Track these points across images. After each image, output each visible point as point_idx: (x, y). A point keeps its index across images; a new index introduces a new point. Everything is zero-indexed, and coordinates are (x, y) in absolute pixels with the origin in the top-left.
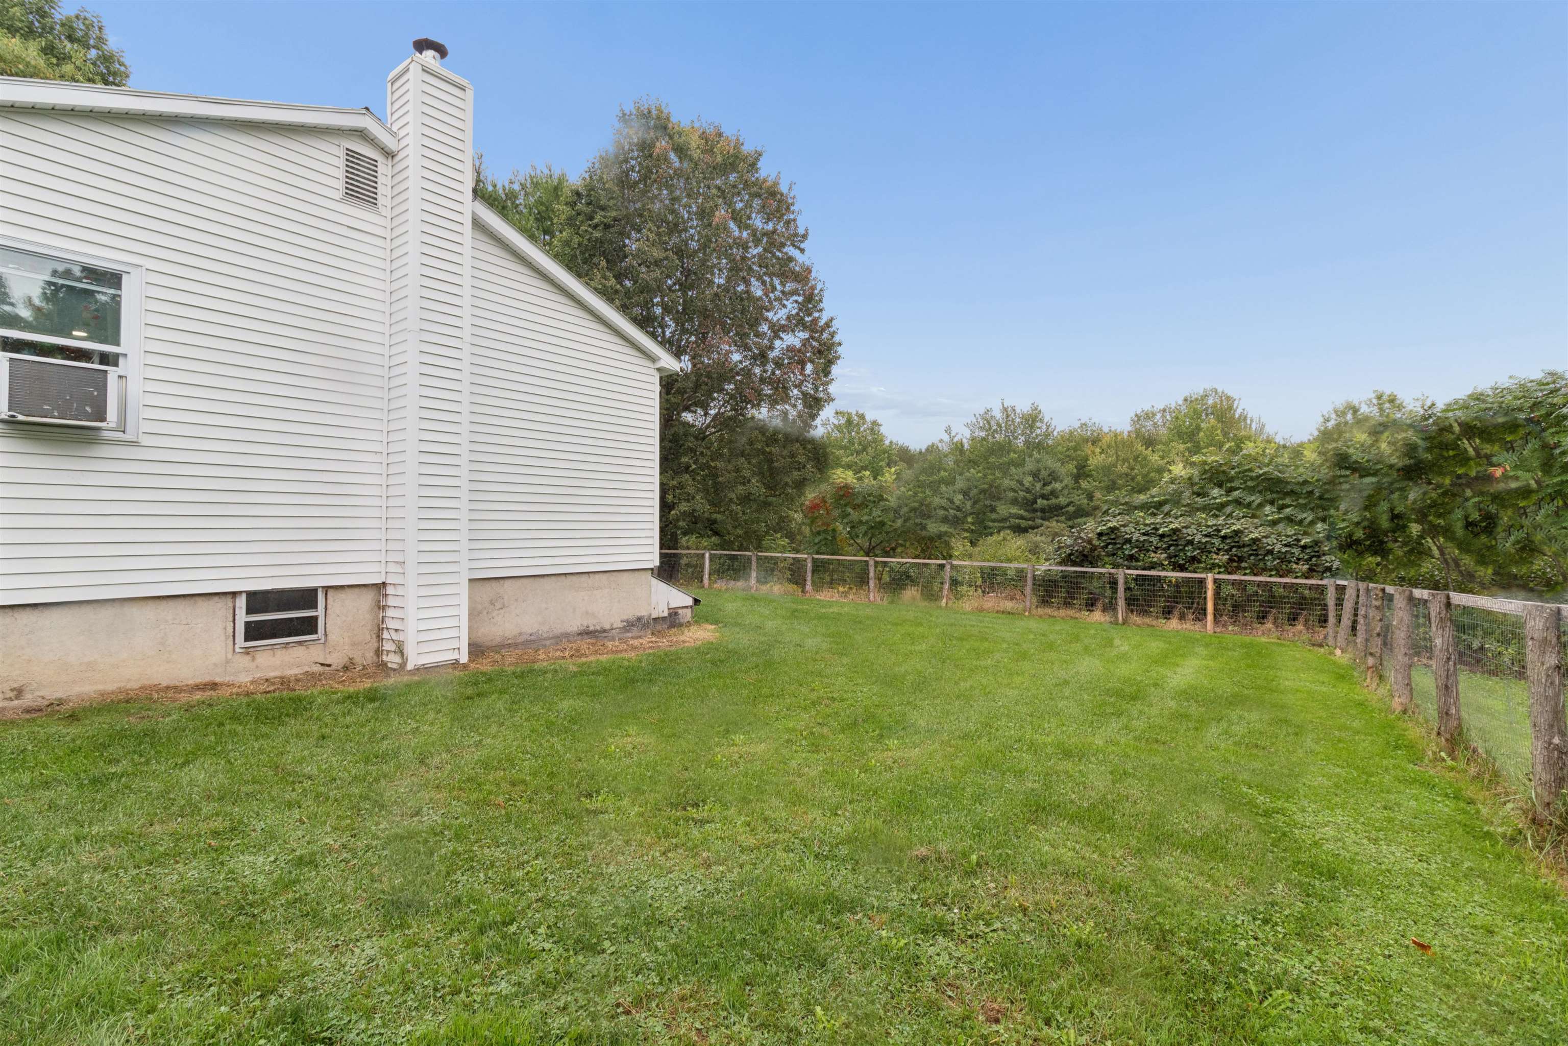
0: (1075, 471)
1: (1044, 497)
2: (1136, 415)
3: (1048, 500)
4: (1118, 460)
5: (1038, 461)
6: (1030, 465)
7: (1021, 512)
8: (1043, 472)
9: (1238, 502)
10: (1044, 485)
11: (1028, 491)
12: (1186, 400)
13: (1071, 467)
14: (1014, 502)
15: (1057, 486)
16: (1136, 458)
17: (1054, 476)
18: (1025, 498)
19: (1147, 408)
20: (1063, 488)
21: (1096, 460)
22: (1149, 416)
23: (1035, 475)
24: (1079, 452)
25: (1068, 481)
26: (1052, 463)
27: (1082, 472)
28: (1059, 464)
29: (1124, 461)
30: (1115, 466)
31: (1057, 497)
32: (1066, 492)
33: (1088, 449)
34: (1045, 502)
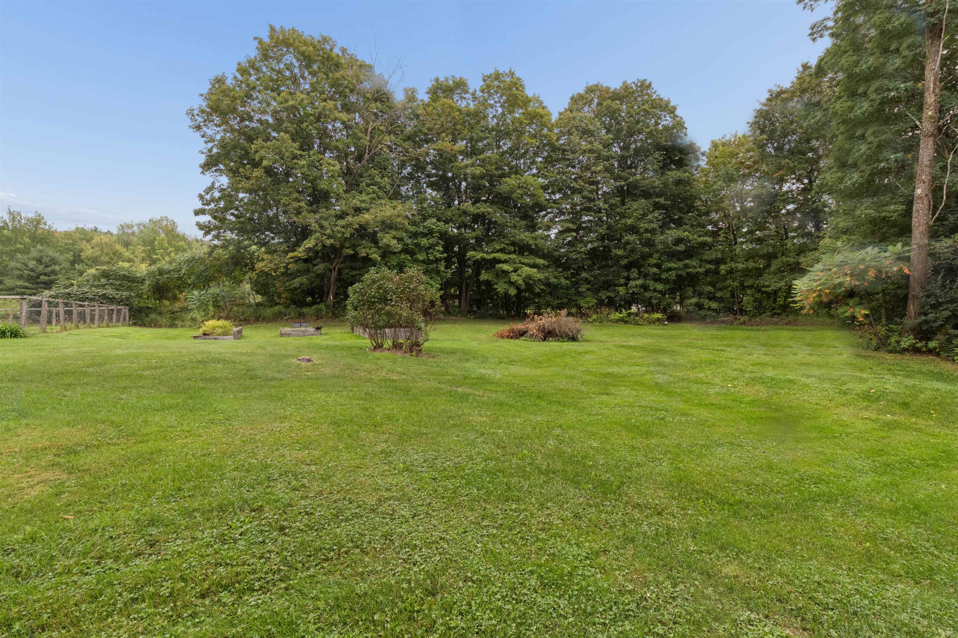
0: (72, 258)
1: (45, 274)
2: (121, 225)
3: (49, 276)
4: (102, 254)
5: (41, 251)
6: (34, 253)
7: (26, 284)
8: (45, 258)
9: (112, 284)
10: (46, 267)
11: (32, 270)
12: (150, 221)
13: (69, 256)
14: (20, 277)
15: (57, 268)
16: (114, 254)
17: (54, 261)
18: (29, 275)
19: (129, 222)
20: (61, 269)
21: (88, 252)
22: (130, 226)
23: (39, 261)
24: (76, 246)
25: (66, 265)
26: (52, 253)
27: (77, 259)
28: (58, 254)
29: (107, 254)
30: (100, 257)
31: (56, 275)
32: (64, 271)
33: (84, 245)
34: (46, 278)
